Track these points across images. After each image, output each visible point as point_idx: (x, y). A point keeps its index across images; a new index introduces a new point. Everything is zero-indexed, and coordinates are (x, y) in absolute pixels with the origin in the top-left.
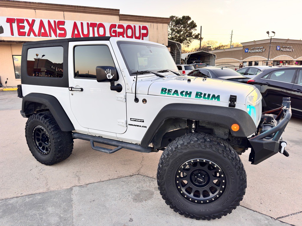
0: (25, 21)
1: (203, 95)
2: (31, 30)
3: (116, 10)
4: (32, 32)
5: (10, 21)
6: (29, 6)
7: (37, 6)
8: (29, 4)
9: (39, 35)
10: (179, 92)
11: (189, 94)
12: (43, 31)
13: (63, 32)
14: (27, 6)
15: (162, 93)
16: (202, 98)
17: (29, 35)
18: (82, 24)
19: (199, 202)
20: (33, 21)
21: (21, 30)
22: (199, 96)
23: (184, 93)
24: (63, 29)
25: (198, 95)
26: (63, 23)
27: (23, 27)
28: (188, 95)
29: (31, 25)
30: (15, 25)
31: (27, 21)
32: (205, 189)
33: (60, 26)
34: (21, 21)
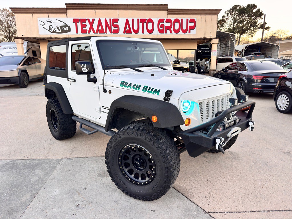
0: (87, 21)
1: (148, 89)
2: (91, 28)
3: (165, 5)
4: (92, 30)
5: (76, 21)
6: (91, 8)
7: (96, 7)
8: (90, 6)
9: (97, 32)
10: (132, 85)
11: (138, 87)
12: (100, 28)
13: (116, 29)
14: (89, 7)
15: (121, 86)
16: (147, 92)
17: (89, 32)
18: (133, 20)
19: (136, 183)
20: (93, 20)
21: (84, 29)
22: (145, 90)
23: (135, 87)
24: (117, 26)
25: (145, 88)
26: (116, 20)
27: (85, 26)
28: (137, 89)
29: (91, 24)
30: (79, 24)
31: (89, 20)
32: (143, 173)
33: (115, 24)
34: (84, 21)
